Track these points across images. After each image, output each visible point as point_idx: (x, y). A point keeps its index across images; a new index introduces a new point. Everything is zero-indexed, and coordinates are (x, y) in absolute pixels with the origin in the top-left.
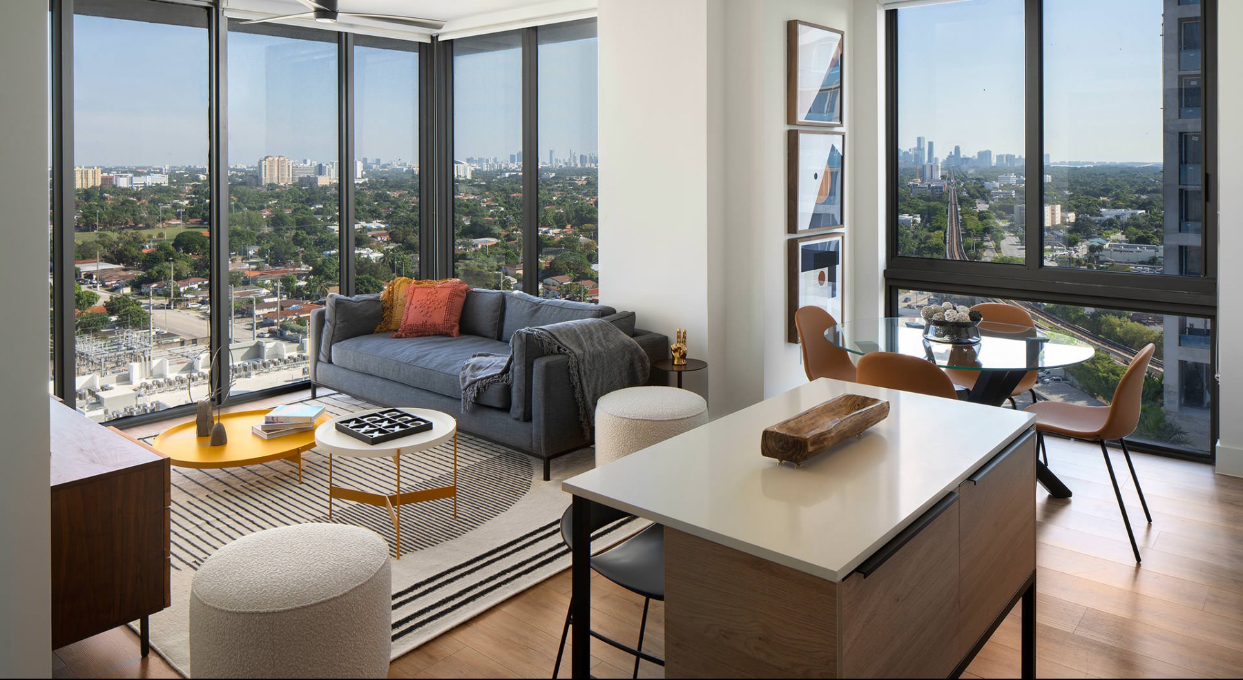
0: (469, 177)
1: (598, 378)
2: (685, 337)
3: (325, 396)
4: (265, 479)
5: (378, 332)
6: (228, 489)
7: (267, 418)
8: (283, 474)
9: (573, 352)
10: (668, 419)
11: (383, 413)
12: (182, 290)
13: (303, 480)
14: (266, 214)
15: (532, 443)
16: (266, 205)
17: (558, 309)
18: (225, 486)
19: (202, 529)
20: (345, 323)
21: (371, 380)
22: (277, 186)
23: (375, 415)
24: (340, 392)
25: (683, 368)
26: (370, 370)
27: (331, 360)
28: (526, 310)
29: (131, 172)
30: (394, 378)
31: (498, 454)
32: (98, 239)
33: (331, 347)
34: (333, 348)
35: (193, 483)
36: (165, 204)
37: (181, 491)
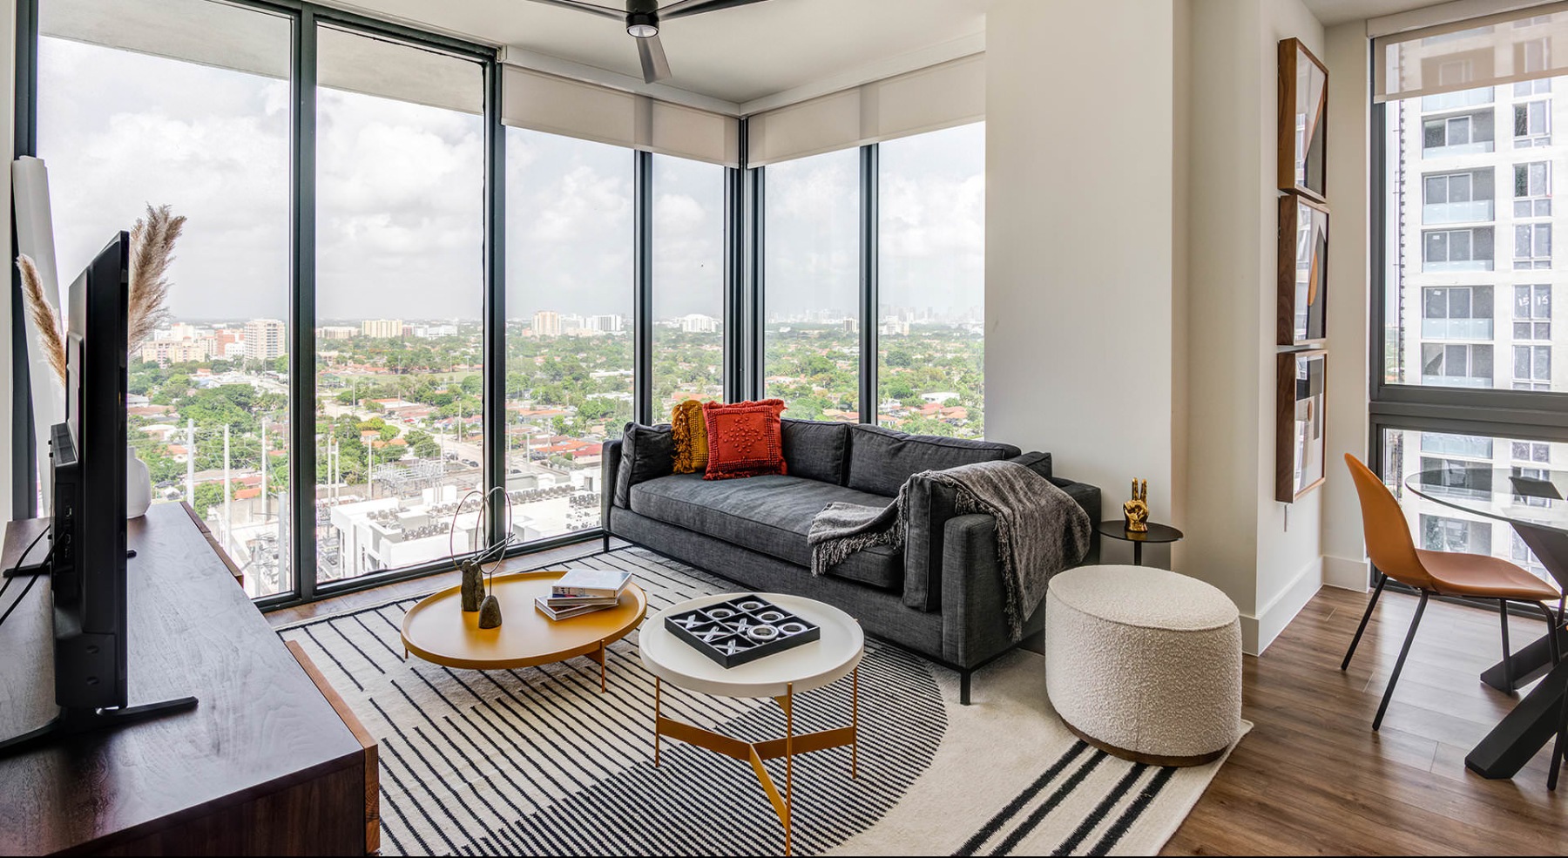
0: (714, 330)
1: (1030, 550)
2: (1144, 491)
3: (620, 549)
4: (554, 679)
5: (679, 473)
6: (502, 696)
7: (556, 589)
8: (577, 671)
9: (1000, 511)
10: (1197, 628)
11: (736, 602)
12: (468, 426)
13: (608, 685)
14: (539, 361)
15: (941, 647)
16: (538, 353)
17: (934, 448)
18: (498, 690)
19: (463, 779)
20: (646, 460)
21: (683, 535)
22: (550, 337)
23: (723, 605)
24: (636, 544)
25: (1143, 537)
26: (682, 521)
27: (629, 505)
28: (884, 448)
29: (428, 323)
30: (716, 534)
31: (872, 651)
32: (399, 381)
33: (629, 489)
34: (632, 490)
35: (455, 682)
36: (455, 352)
37: (437, 696)
